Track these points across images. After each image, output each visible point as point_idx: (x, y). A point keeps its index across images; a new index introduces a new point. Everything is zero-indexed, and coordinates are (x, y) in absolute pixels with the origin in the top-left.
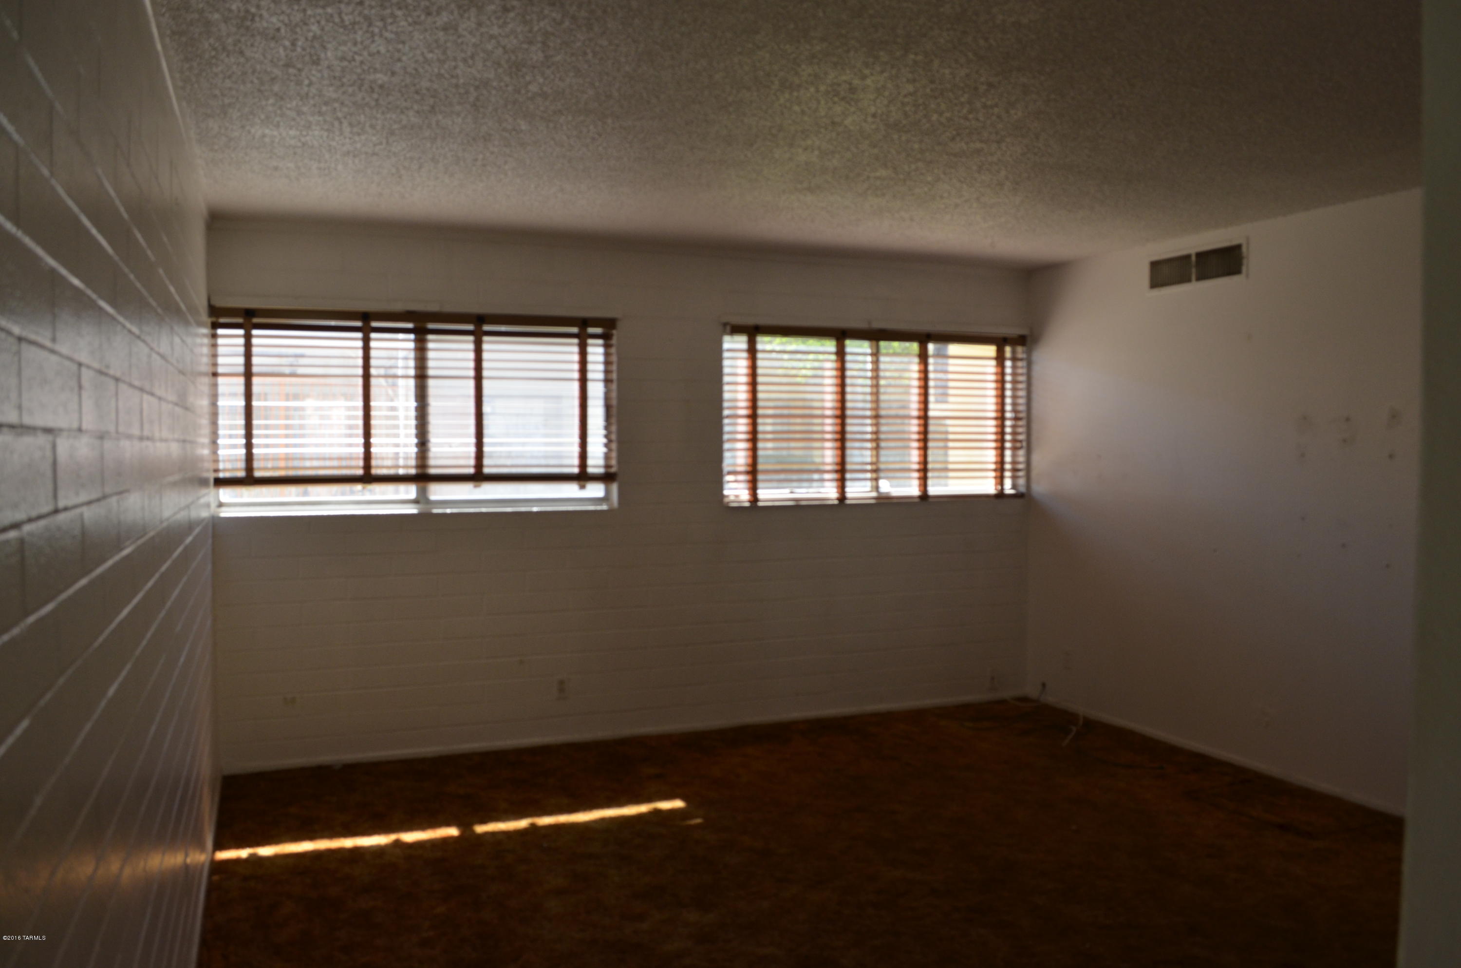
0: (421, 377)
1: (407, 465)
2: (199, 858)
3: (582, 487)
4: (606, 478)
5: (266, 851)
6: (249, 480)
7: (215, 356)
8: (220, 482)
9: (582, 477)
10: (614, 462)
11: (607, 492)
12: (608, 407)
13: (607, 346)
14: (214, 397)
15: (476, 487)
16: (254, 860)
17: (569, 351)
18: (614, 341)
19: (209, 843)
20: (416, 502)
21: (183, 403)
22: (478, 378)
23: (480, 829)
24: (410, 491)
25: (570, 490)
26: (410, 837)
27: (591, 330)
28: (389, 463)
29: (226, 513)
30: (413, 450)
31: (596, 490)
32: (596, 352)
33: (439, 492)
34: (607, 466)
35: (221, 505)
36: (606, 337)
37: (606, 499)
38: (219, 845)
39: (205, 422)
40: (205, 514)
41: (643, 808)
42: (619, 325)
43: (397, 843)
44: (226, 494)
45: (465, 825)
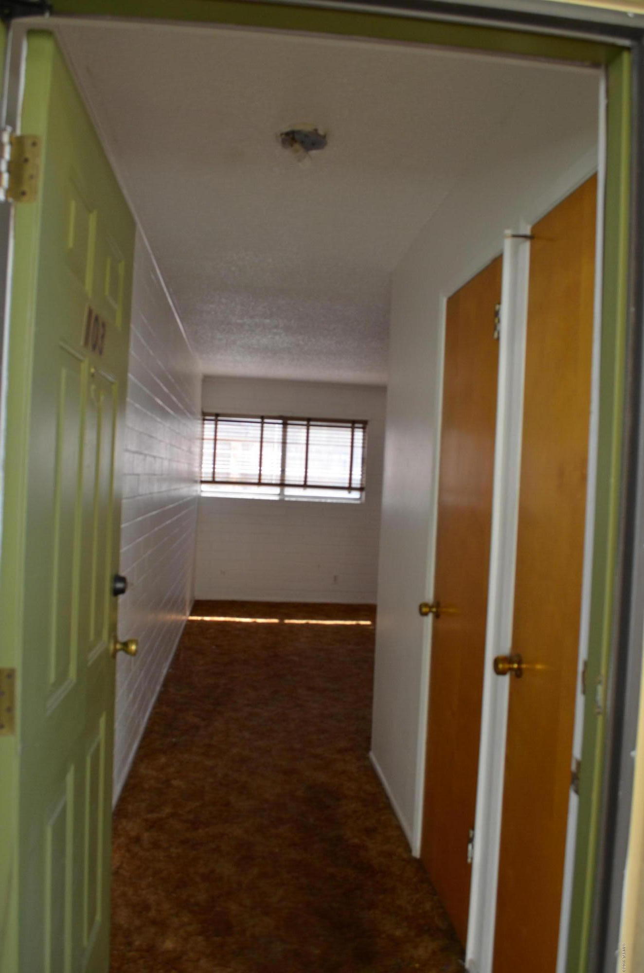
0: (284, 443)
1: (276, 479)
2: (184, 618)
3: (350, 492)
4: (361, 489)
5: (207, 619)
6: (213, 482)
7: (203, 432)
8: (202, 482)
9: (350, 488)
10: (364, 483)
11: (361, 495)
12: (363, 459)
13: (364, 432)
14: (202, 448)
15: (304, 489)
16: (202, 621)
17: (345, 434)
18: (367, 430)
19: (188, 613)
20: (279, 495)
21: (190, 451)
22: (307, 444)
23: (287, 621)
24: (277, 490)
25: (344, 494)
26: (260, 620)
27: (357, 425)
28: (269, 478)
29: (204, 495)
30: (279, 473)
31: (356, 495)
32: (359, 434)
33: (289, 491)
34: (361, 484)
35: (202, 491)
36: (364, 428)
37: (360, 499)
38: (192, 614)
39: (197, 457)
40: (194, 494)
41: (354, 623)
42: (370, 423)
43: (255, 622)
44: (204, 487)
45: (282, 619)
